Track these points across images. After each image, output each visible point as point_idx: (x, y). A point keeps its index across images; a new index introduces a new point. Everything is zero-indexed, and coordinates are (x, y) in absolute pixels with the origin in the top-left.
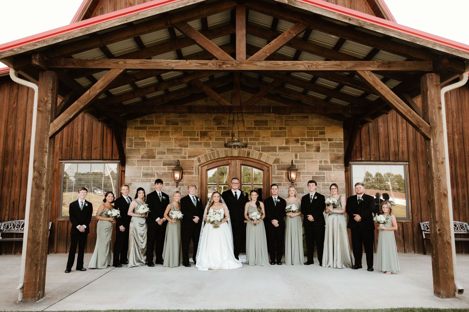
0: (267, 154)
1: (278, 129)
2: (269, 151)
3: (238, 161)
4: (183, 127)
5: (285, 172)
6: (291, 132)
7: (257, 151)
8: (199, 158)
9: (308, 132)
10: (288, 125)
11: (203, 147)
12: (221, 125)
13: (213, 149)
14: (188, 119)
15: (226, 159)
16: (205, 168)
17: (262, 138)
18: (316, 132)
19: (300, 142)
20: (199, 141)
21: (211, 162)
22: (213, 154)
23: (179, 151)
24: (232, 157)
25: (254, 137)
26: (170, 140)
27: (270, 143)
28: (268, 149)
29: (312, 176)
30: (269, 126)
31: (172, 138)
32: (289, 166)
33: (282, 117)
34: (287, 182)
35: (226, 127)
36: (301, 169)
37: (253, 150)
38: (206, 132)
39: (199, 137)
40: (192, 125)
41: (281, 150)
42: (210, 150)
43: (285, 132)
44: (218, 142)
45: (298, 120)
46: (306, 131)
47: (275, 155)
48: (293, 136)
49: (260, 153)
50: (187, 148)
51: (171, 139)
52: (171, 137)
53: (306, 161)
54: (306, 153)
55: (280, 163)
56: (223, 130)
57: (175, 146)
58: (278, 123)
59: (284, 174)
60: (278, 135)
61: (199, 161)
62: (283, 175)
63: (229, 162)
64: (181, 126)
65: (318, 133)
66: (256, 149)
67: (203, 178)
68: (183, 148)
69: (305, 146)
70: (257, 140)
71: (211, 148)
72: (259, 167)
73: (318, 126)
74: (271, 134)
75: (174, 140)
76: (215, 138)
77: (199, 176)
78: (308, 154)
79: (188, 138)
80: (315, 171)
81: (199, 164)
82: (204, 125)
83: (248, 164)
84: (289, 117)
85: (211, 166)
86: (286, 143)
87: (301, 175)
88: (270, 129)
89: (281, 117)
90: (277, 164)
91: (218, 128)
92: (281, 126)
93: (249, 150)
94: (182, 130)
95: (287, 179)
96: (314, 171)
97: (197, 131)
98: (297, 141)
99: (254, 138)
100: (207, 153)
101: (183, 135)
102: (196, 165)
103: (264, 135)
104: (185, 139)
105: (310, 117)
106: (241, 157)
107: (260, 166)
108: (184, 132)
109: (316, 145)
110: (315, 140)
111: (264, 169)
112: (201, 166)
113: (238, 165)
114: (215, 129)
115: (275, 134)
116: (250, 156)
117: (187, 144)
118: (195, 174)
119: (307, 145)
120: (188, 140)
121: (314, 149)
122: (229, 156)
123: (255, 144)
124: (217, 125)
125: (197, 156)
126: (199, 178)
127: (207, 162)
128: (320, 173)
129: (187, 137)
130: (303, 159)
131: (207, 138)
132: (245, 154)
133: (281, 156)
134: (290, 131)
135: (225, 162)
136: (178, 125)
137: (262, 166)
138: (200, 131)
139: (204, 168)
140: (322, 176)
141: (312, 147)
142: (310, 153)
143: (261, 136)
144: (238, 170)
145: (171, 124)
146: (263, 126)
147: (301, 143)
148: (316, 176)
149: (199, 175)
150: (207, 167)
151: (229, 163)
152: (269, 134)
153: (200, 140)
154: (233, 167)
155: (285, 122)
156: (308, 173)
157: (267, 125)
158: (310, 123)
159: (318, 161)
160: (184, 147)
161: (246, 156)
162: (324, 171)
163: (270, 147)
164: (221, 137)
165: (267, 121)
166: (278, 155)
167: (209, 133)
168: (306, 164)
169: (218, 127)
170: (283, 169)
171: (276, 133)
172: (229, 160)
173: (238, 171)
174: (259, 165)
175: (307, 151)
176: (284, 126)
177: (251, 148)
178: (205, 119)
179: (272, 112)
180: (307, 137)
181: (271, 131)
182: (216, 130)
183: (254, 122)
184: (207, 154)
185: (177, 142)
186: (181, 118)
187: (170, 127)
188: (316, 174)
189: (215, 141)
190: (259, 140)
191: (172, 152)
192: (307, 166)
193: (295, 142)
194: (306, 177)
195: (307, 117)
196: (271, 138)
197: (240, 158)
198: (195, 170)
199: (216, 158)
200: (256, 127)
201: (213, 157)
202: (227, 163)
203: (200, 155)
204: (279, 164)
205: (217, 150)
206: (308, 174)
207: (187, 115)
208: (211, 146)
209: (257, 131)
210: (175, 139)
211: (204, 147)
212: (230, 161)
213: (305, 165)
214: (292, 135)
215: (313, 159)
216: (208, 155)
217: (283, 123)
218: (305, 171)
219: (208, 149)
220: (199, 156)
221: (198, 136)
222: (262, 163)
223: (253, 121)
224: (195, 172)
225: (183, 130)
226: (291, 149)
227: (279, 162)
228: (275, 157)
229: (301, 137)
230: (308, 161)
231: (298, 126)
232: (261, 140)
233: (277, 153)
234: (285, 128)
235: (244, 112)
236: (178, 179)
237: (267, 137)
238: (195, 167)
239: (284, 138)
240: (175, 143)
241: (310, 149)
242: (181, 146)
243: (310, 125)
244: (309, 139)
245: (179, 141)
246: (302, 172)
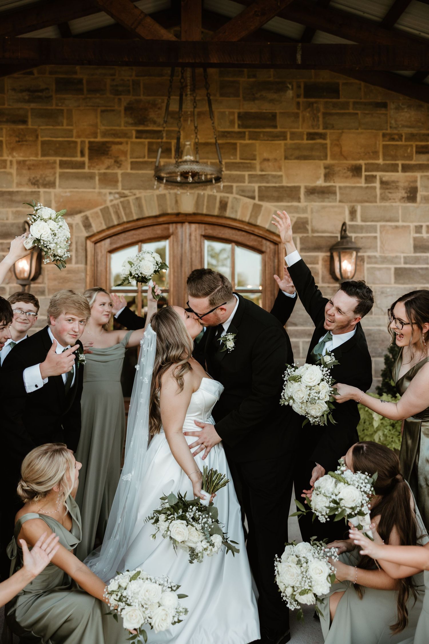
0: (275, 206)
1: (305, 137)
2: (278, 199)
3: (193, 226)
4: (41, 129)
5: (322, 255)
6: (339, 146)
7: (248, 197)
8: (87, 218)
9: (385, 147)
10: (333, 128)
11: (97, 186)
12: (147, 126)
13: (127, 192)
14: (54, 107)
15: (161, 220)
16: (106, 244)
17: (261, 163)
18: (407, 146)
19: (364, 174)
20: (86, 170)
21: (119, 228)
22: (126, 206)
23: (29, 198)
24: (178, 214)
25: (238, 160)
26: (5, 167)
27: (281, 176)
28: (276, 194)
29: (396, 269)
30: (279, 129)
31: (11, 162)
32: (333, 242)
33: (315, 105)
34: (329, 283)
35: (160, 131)
36: (366, 249)
37: (238, 197)
38: (104, 143)
39: (86, 159)
40: (65, 124)
41: (312, 196)
42: (117, 196)
43: (324, 147)
44: (140, 172)
45: (359, 112)
46: (380, 143)
47: (296, 210)
48: (346, 158)
49: (255, 205)
50: (51, 190)
51: (8, 163)
52: (5, 157)
53: (381, 226)
54: (378, 204)
55: (310, 231)
56: (153, 138)
57: (19, 184)
58: (304, 121)
59: (320, 262)
60: (306, 153)
61: (87, 225)
62: (317, 263)
63: (168, 229)
64: (36, 127)
65: (412, 151)
66: (243, 194)
67: (99, 274)
68: (42, 190)
69: (377, 185)
70: (248, 167)
71: (120, 190)
72: (251, 243)
73: (414, 131)
74: (285, 151)
75: (15, 166)
76: (130, 160)
77: (89, 267)
78: (385, 207)
79: (55, 162)
80: (402, 255)
81: (87, 235)
82: (99, 123)
83: (220, 235)
84: (335, 105)
85: (121, 240)
86: (327, 176)
87: (366, 266)
88: (282, 136)
89: (312, 103)
90: (301, 235)
91: (140, 134)
92: (312, 131)
93: (224, 197)
94: (37, 137)
95: (328, 276)
96: (398, 254)
97: (79, 140)
98: (356, 171)
99: (239, 163)
100: (109, 204)
101: (40, 153)
102: (78, 237)
103: (266, 155)
104: (48, 163)
105: (392, 106)
106: (202, 215)
107: (255, 241)
108: (43, 143)
109: (406, 184)
110: (406, 168)
111: (264, 249)
112: (94, 239)
113: (196, 237)
114: (130, 137)
115: (297, 153)
116: (229, 213)
117: (52, 179)
118: (77, 263)
119: (382, 182)
120: (54, 168)
121: (402, 193)
122: (169, 211)
123: (241, 179)
124: (135, 124)
125: (80, 212)
126: (86, 274)
127: (108, 228)
128: (417, 260)
129: (51, 159)
130: (372, 221)
131: (108, 162)
132: (214, 208)
133: (312, 212)
134: (337, 145)
135: (159, 230)
136: (28, 125)
137: (259, 241)
138: (90, 142)
139: (101, 246)
140: (422, 269)
141: (397, 188)
142: (392, 206)
143: (258, 158)
144: (196, 252)
145: (8, 121)
146: (264, 128)
147: (366, 176)
148: (405, 269)
149: (86, 264)
150: (111, 244)
151: (171, 231)
152: (280, 153)
153: (89, 168)
154: (180, 243)
155: (324, 118)
156: (385, 260)
157: (275, 127)
158: (393, 122)
159: (412, 225)
160: (45, 186)
161: (216, 212)
162: (425, 252)
163: (283, 187)
164: (146, 159)
165: (274, 116)
166: (305, 210)
167: (115, 148)
168: (378, 235)
169: (138, 132)
170: (318, 248)
171: (298, 147)
172: (168, 223)
173: (194, 254)
174: (252, 237)
175: (383, 199)
176: (321, 131)
177: (229, 189)
178: (103, 108)
179: (299, 61)
180: (384, 160)
181: (285, 145)
182: (134, 140)
183: (241, 117)
184: (108, 207)
185: (25, 172)
186: (33, 105)
187: (4, 130)
188: (405, 263)
189: (131, 169)
190: (251, 167)
191: (12, 201)
192: (382, 242)
193: (350, 174)
194: (380, 269)
195: (384, 105)
196: (284, 163)
197: (199, 218)
198: (77, 250)
199: (135, 217)
200: (244, 133)
201: (125, 214)
202: (165, 233)
203: (90, 209)
204: (305, 235)
205: (138, 195)
206: (383, 262)
207: (51, 96)
208: (120, 185)
209: (247, 142)
210: (19, 163)
211: (100, 188)
212: (172, 228)
213: (375, 237)
214: (342, 156)
215: (398, 221)
216: (111, 210)
217: (318, 120)
218: (377, 254)
219: (110, 193)
220: (88, 213)
221: (82, 154)
222: (261, 232)
223: (236, 115)
224: (77, 257)
225: (40, 139)
226: (341, 194)
227: (306, 230)
228: (297, 215)
229: (366, 162)
230: (384, 226)
231: (360, 131)
232: (258, 167)
233: (303, 204)
234: (323, 136)
235: (214, 60)
236: (26, 275)
237: (276, 160)
238: (76, 243)
239: (322, 163)
240: (19, 174)
241: (390, 195)
242: (35, 183)
243: (391, 127)
244: (388, 165)
245: (29, 169)
246: (369, 257)
